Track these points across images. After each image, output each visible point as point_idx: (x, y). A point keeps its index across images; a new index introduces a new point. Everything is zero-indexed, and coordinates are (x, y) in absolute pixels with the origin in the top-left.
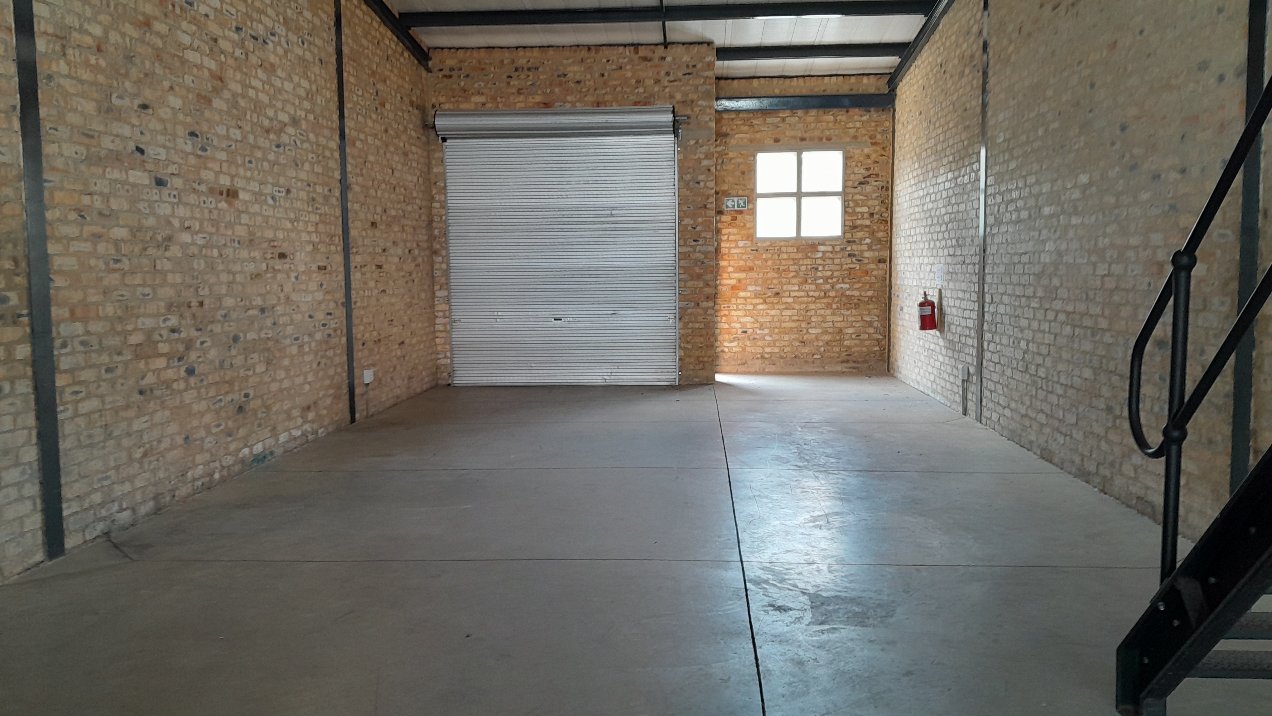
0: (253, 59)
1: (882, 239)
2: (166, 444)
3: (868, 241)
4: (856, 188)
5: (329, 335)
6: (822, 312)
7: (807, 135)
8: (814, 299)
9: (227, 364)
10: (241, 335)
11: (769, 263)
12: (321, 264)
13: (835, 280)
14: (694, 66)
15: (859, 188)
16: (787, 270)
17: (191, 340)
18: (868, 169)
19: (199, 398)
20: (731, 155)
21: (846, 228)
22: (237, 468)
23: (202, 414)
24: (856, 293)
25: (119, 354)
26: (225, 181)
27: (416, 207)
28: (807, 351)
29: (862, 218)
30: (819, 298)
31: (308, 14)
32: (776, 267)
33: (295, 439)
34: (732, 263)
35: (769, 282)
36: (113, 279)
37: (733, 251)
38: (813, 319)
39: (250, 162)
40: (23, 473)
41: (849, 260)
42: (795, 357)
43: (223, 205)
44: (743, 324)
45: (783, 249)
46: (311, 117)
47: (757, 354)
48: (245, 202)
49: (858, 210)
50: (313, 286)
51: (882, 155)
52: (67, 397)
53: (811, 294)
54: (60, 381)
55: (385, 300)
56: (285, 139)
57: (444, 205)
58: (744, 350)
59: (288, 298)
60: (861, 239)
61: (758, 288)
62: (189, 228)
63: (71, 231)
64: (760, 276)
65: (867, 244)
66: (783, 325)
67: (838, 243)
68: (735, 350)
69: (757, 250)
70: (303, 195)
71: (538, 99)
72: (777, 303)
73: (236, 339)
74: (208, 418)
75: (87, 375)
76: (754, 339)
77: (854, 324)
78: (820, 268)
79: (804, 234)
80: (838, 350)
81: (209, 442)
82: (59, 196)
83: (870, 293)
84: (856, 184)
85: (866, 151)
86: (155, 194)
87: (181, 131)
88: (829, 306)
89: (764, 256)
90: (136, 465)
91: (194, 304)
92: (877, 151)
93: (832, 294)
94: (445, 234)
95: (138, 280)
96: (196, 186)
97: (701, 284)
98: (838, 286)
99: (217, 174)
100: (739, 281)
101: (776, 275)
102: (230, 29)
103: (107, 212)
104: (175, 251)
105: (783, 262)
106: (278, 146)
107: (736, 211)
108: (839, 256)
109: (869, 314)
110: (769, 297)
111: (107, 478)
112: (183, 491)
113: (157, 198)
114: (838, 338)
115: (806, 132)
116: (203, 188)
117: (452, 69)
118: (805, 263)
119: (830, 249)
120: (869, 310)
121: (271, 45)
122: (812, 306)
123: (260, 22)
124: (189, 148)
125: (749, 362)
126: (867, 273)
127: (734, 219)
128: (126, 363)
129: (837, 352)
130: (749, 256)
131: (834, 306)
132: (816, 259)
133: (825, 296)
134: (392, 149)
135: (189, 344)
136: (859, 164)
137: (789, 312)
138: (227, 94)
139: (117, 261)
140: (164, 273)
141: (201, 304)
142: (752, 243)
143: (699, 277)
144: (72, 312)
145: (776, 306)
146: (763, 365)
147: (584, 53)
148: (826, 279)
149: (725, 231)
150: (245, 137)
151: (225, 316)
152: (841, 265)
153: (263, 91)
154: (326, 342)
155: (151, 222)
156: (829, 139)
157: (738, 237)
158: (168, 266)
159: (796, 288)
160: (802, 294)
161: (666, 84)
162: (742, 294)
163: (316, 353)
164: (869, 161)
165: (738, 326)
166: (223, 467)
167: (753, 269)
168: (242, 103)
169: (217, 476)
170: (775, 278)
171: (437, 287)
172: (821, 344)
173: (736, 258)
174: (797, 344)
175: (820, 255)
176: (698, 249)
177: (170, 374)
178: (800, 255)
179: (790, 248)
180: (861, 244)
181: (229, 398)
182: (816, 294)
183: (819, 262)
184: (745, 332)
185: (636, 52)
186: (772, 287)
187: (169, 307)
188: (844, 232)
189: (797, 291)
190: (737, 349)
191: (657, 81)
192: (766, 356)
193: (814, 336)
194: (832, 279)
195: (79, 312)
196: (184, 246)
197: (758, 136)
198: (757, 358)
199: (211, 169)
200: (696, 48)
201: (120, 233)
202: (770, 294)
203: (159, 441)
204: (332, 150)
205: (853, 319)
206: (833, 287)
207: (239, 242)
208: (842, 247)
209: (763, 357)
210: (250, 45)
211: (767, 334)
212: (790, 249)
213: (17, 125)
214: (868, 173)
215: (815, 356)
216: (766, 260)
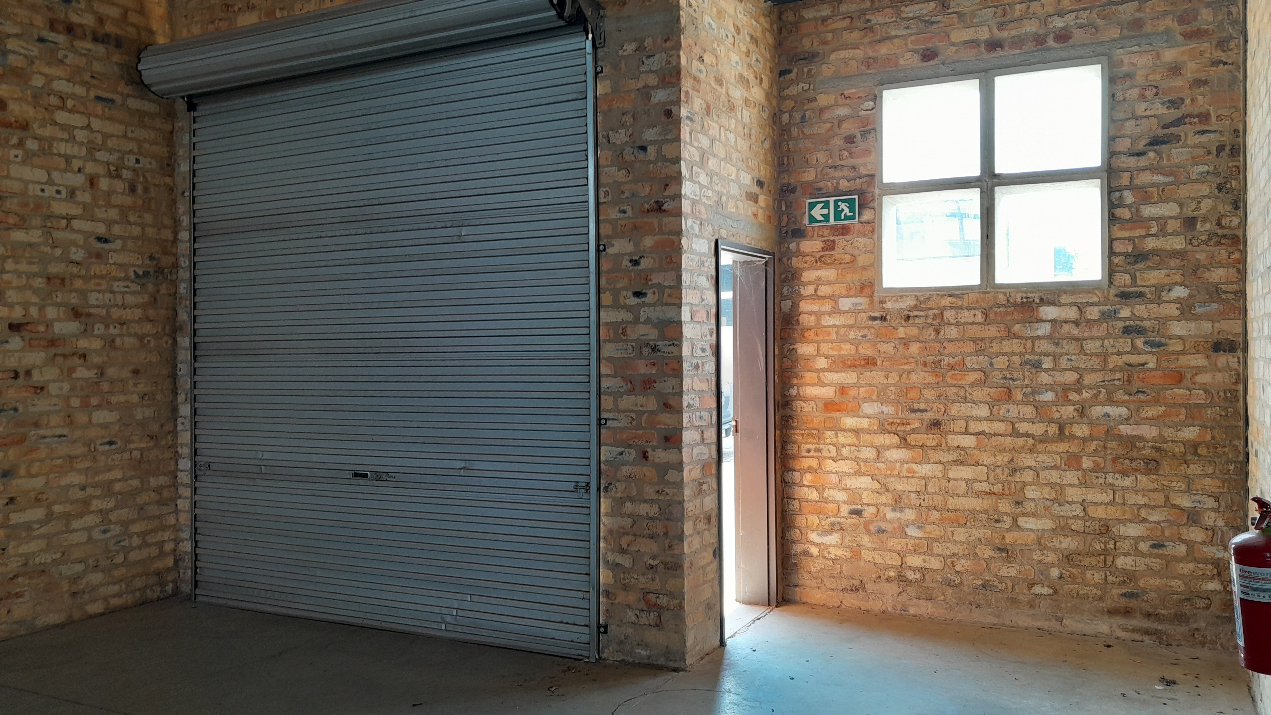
1: (1224, 287)
3: (1180, 292)
4: (1140, 154)
6: (1054, 476)
7: (1005, 34)
8: (1031, 441)
11: (914, 348)
13: (1086, 395)
15: (1152, 155)
16: (959, 367)
18: (1174, 104)
20: (823, 100)
21: (1116, 260)
24: (1148, 432)
28: (1013, 572)
29: (1163, 232)
30: (1044, 439)
32: (931, 358)
34: (825, 348)
35: (913, 394)
37: (828, 321)
38: (1031, 493)
41: (1125, 344)
42: (984, 586)
44: (854, 494)
45: (949, 315)
47: (887, 568)
49: (1148, 211)
51: (1216, 63)
53: (1023, 427)
58: (856, 556)
60: (1159, 289)
61: (889, 410)
64: (891, 381)
65: (1177, 300)
66: (952, 503)
67: (1095, 299)
68: (835, 552)
69: (883, 319)
72: (934, 448)
76: (881, 531)
77: (1143, 513)
78: (1047, 363)
79: (1003, 276)
80: (1098, 577)
83: (1190, 433)
84: (1141, 145)
85: (1169, 55)
88: (1073, 461)
89: (901, 332)
92: (1201, 54)
93: (1081, 430)
98: (1098, 411)
100: (843, 390)
101: (931, 379)
105: (950, 348)
107: (833, 227)
108: (1097, 331)
109: (1189, 490)
110: (914, 431)
114: (1098, 546)
115: (1001, 26)
118: (1007, 349)
119: (1072, 313)
120: (1188, 479)
122: (1029, 460)
125: (870, 587)
126: (1179, 378)
127: (830, 246)
129: (1096, 586)
130: (865, 331)
131: (1087, 463)
132: (1033, 339)
133: (1062, 435)
136: (1149, 93)
137: (966, 472)
142: (872, 303)
145: (935, 456)
146: (903, 598)
148: (1064, 392)
149: (808, 275)
152: (1104, 356)
156: (1063, 37)
157: (839, 289)
159: (983, 411)
160: (1000, 427)
162: (849, 422)
164: (1179, 82)
165: (841, 496)
167: (875, 364)
170: (928, 386)
172: (1051, 557)
173: (833, 337)
174: (989, 553)
175: (1044, 329)
176: (644, 314)
178: (992, 331)
179: (966, 313)
180: (1159, 301)
182: (1038, 429)
183: (1044, 346)
184: (858, 513)
186: (922, 406)
188: (1111, 270)
189: (987, 419)
190: (839, 552)
192: (911, 575)
193: (1033, 536)
194: (1078, 391)
197: (883, 50)
198: (888, 580)
202: (917, 425)
205: (1141, 500)
206: (1082, 412)
208: (1105, 308)
209: (901, 579)
211: (913, 523)
212: (966, 316)
214: (1176, 114)
215: (1037, 589)
216: (906, 342)
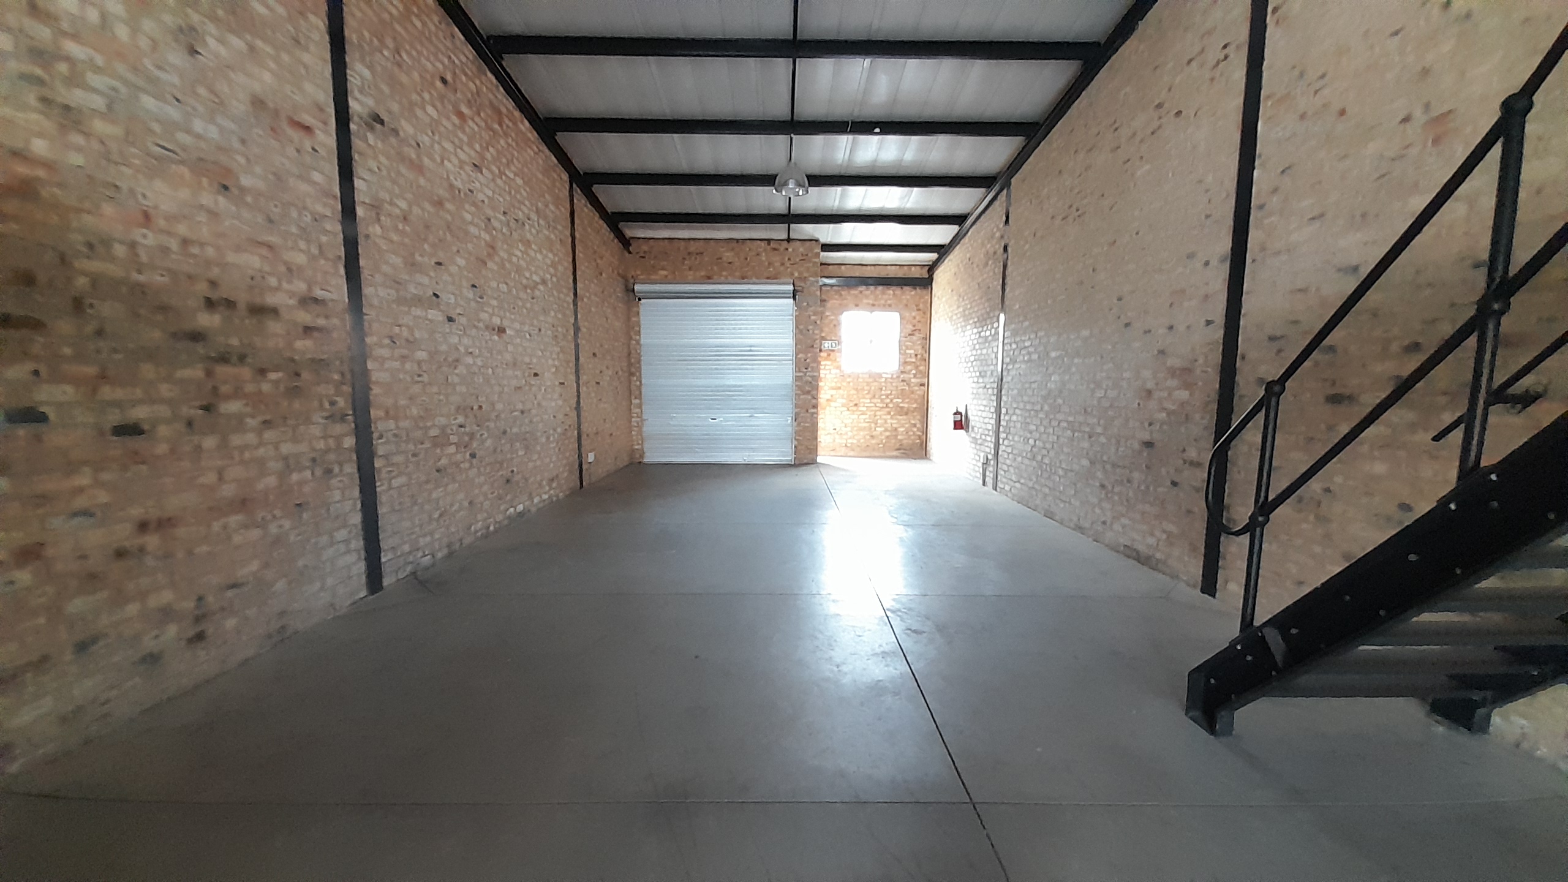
0: (515, 235)
1: (923, 371)
2: (456, 507)
3: (914, 372)
4: (908, 337)
5: (566, 430)
6: (885, 417)
7: (876, 302)
8: (879, 408)
9: (499, 450)
10: (509, 430)
11: (851, 384)
12: (561, 381)
13: (893, 396)
14: (807, 255)
15: (910, 338)
16: (863, 389)
17: (473, 434)
18: (914, 326)
19: (479, 474)
20: (827, 314)
22: (506, 522)
23: (481, 486)
24: (906, 405)
25: (422, 444)
26: (496, 321)
27: (621, 344)
28: (875, 442)
29: (911, 357)
30: (883, 408)
31: (552, 207)
32: (856, 387)
33: (544, 500)
34: (827, 384)
35: (850, 396)
36: (416, 389)
37: (828, 376)
38: (879, 421)
39: (514, 308)
40: (350, 532)
41: (902, 384)
42: (867, 446)
43: (496, 337)
44: (834, 424)
45: (861, 376)
46: (554, 279)
47: (843, 444)
48: (511, 336)
49: (908, 351)
50: (556, 396)
51: (923, 317)
52: (384, 475)
53: (878, 405)
54: (378, 463)
55: (602, 405)
56: (537, 293)
57: (638, 342)
58: (834, 441)
59: (539, 404)
60: (910, 371)
61: (844, 401)
62: (471, 353)
63: (385, 352)
64: (845, 393)
65: (914, 374)
66: (860, 425)
67: (896, 374)
68: (829, 441)
69: (843, 377)
70: (549, 332)
71: (703, 273)
72: (856, 411)
73: (505, 432)
74: (485, 488)
75: (398, 459)
76: (841, 434)
77: (904, 425)
78: (884, 388)
80: (894, 442)
81: (487, 504)
82: (375, 326)
83: (915, 406)
84: (908, 335)
85: (914, 314)
86: (447, 327)
87: (465, 283)
88: (889, 413)
89: (848, 380)
90: (435, 524)
91: (475, 407)
92: (921, 315)
93: (891, 405)
94: (639, 362)
95: (435, 389)
96: (476, 323)
97: (810, 397)
98: (895, 400)
99: (492, 315)
101: (855, 393)
102: (500, 213)
103: (411, 339)
104: (461, 370)
105: (860, 385)
106: (533, 298)
107: (829, 350)
108: (896, 381)
109: (914, 419)
111: (412, 533)
112: (468, 540)
113: (448, 330)
114: (894, 434)
115: (875, 300)
116: (481, 325)
117: (645, 252)
118: (874, 386)
119: (890, 376)
120: (914, 417)
121: (527, 227)
122: (878, 413)
123: (520, 209)
124: (471, 296)
125: (838, 449)
126: (913, 392)
127: (829, 355)
128: (427, 449)
129: (894, 444)
130: (838, 379)
131: (892, 413)
132: (881, 382)
133: (887, 406)
134: (606, 304)
135: (472, 436)
136: (910, 322)
137: (863, 417)
138: (497, 259)
139: (419, 376)
140: (454, 386)
141: (480, 407)
142: (840, 371)
143: (808, 392)
144: (387, 413)
145: (855, 413)
146: (847, 451)
147: (734, 244)
148: (887, 396)
149: (822, 363)
150: (510, 291)
151: (497, 416)
153: (523, 259)
154: (564, 434)
155: (444, 348)
156: (890, 305)
157: (831, 367)
158: (456, 380)
159: (868, 401)
160: (872, 405)
161: (788, 265)
162: (833, 404)
163: (557, 443)
164: (916, 321)
165: (831, 425)
166: (496, 522)
167: (841, 388)
168: (508, 265)
169: (492, 528)
171: (633, 397)
172: (883, 437)
173: (829, 380)
174: (869, 437)
175: (883, 380)
176: (808, 374)
177: (459, 457)
178: (871, 380)
180: (910, 374)
181: (500, 473)
182: (881, 405)
183: (883, 384)
184: (835, 429)
185: (769, 244)
186: (853, 400)
187: (458, 409)
189: (869, 403)
191: (783, 264)
192: (849, 445)
193: (879, 432)
194: (891, 396)
195: (392, 413)
196: (468, 366)
197: (845, 301)
198: (843, 447)
199: (486, 312)
200: (808, 243)
201: (421, 355)
202: (851, 405)
203: (452, 505)
204: (568, 303)
205: (904, 422)
206: (891, 401)
207: (506, 365)
208: (898, 376)
209: (846, 446)
210: (513, 224)
211: (849, 431)
212: (865, 376)
213: (342, 271)
214: (914, 328)
215: (880, 446)
216: (849, 383)
